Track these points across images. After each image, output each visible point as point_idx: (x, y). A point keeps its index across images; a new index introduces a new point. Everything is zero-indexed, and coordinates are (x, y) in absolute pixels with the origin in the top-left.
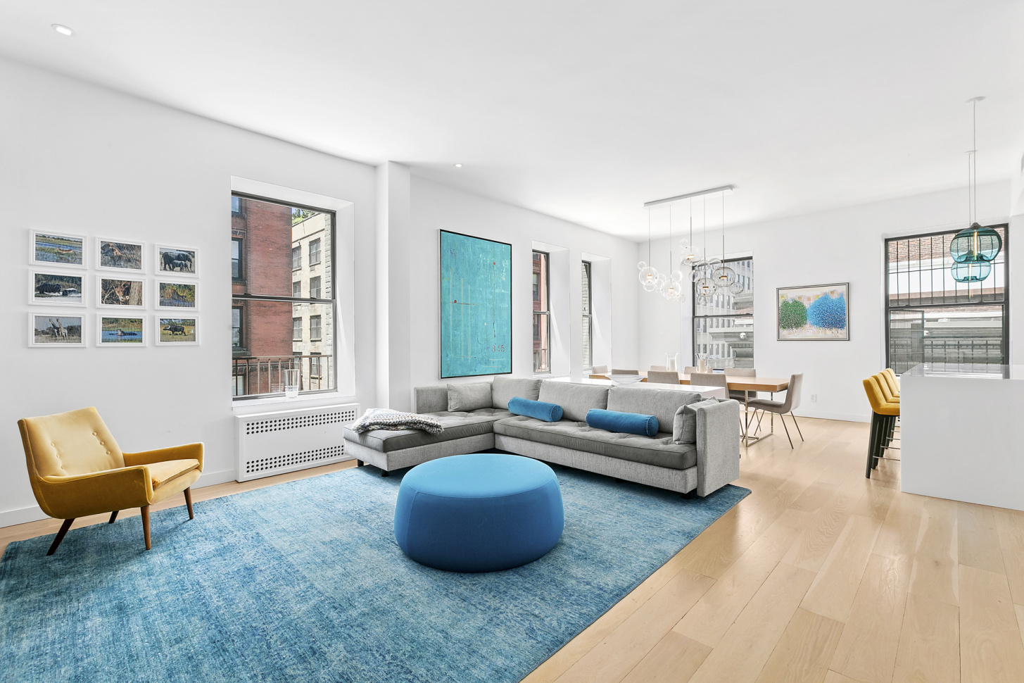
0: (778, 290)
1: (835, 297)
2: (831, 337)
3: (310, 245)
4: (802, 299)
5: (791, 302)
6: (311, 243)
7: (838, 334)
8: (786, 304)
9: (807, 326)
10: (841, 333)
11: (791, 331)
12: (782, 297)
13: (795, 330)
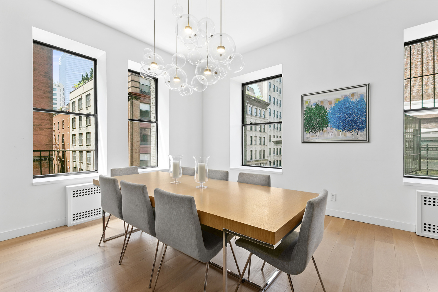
0: (303, 96)
1: (355, 99)
2: (351, 139)
3: (86, 97)
4: (324, 104)
5: (314, 107)
6: (87, 96)
7: (358, 136)
8: (309, 108)
9: (329, 129)
10: (361, 135)
11: (314, 134)
12: (307, 102)
13: (317, 133)
